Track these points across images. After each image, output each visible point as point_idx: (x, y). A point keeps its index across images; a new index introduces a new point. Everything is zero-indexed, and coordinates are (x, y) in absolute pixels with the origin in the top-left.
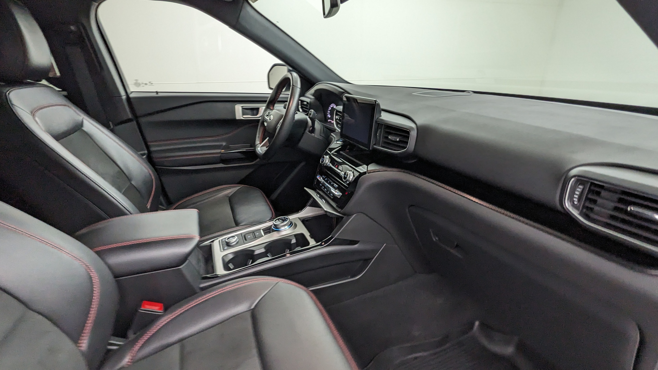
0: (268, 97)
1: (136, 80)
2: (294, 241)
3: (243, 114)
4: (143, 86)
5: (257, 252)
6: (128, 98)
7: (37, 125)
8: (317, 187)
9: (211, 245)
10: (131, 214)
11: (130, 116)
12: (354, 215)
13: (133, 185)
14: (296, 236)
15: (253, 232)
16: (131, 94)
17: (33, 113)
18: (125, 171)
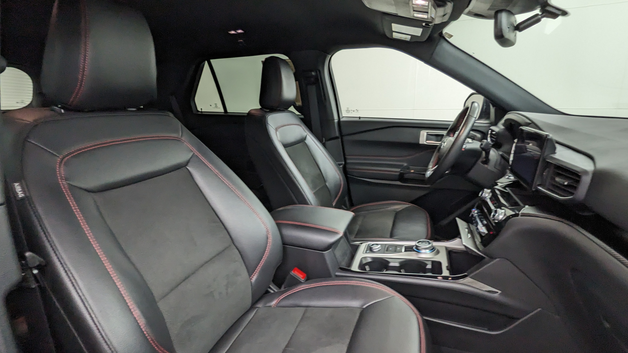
0: (449, 125)
1: (348, 108)
2: (429, 266)
3: (427, 139)
4: (352, 113)
5: (391, 264)
6: (339, 122)
7: (276, 137)
8: (469, 220)
9: (359, 245)
10: (311, 205)
11: (337, 134)
12: (497, 260)
13: (326, 186)
14: (433, 263)
15: (396, 246)
16: (342, 118)
17: (276, 130)
18: (324, 175)
